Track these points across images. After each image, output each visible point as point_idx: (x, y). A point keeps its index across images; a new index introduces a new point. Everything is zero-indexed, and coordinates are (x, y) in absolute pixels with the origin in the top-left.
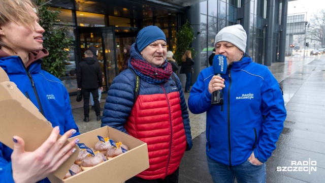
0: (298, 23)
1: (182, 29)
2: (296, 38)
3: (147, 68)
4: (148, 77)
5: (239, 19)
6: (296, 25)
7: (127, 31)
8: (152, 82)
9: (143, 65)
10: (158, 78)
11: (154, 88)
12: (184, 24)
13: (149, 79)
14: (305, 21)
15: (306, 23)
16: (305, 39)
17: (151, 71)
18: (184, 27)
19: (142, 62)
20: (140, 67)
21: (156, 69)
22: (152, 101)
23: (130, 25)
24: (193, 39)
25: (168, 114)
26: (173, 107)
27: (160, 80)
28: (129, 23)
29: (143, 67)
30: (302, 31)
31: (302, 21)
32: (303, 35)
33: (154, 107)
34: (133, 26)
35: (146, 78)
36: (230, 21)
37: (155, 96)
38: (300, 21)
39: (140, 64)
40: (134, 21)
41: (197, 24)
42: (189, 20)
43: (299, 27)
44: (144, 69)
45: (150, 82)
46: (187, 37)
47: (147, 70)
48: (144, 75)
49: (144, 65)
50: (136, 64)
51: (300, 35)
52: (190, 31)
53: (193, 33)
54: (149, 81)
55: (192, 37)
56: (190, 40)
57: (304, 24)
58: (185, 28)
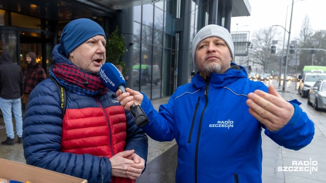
0: (241, 43)
1: (110, 37)
2: (237, 61)
3: (73, 73)
4: (75, 86)
5: (177, 32)
6: (238, 45)
7: (34, 35)
8: (81, 92)
9: (67, 70)
10: (90, 88)
11: (85, 101)
12: (113, 31)
13: (77, 88)
14: (247, 41)
15: (249, 43)
16: (248, 61)
17: (79, 78)
18: (113, 35)
19: (67, 66)
20: (63, 72)
21: (87, 76)
22: (83, 117)
23: (40, 28)
24: (124, 51)
25: (107, 135)
26: (116, 125)
27: (93, 91)
28: (38, 26)
29: (68, 73)
30: (244, 52)
31: (245, 41)
32: (245, 57)
33: (86, 126)
34: (45, 29)
35: (72, 87)
36: (168, 33)
37: (87, 111)
38: (242, 40)
39: (64, 68)
40: (47, 23)
41: (129, 32)
42: (120, 27)
43: (241, 47)
44: (70, 75)
45: (79, 93)
46: (118, 48)
47: (74, 76)
48: (70, 83)
49: (69, 70)
50: (58, 69)
51: (242, 57)
52: (120, 41)
53: (125, 44)
54: (77, 91)
55: (123, 48)
56: (120, 52)
57: (247, 44)
58: (115, 36)
